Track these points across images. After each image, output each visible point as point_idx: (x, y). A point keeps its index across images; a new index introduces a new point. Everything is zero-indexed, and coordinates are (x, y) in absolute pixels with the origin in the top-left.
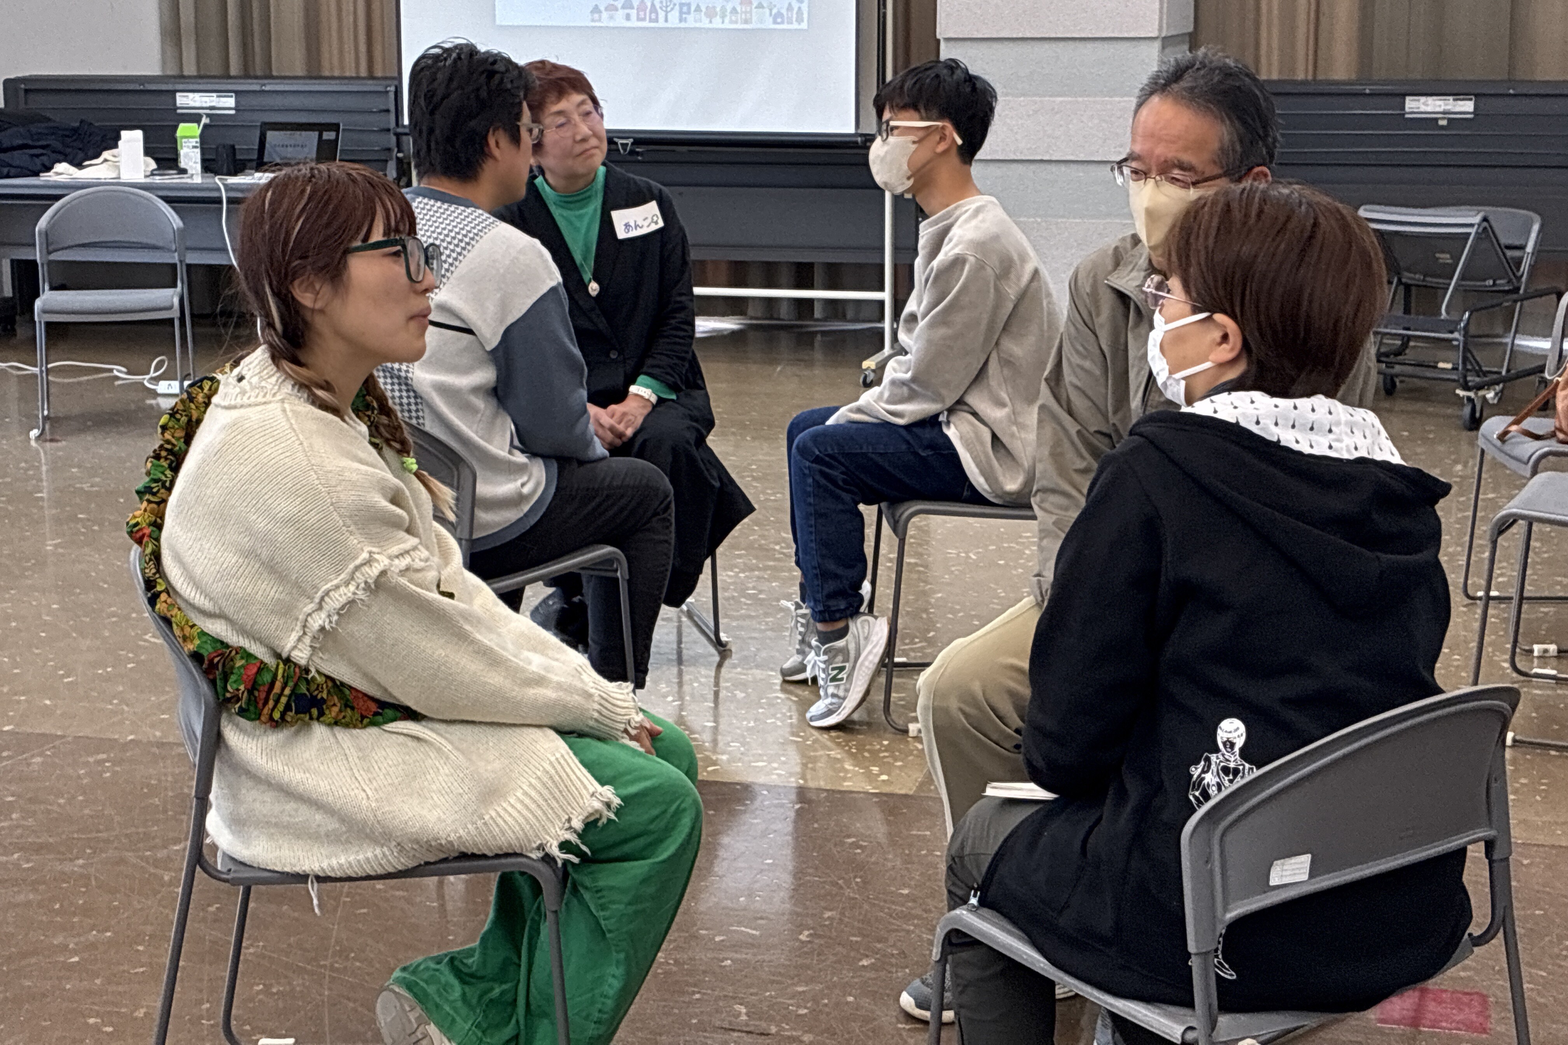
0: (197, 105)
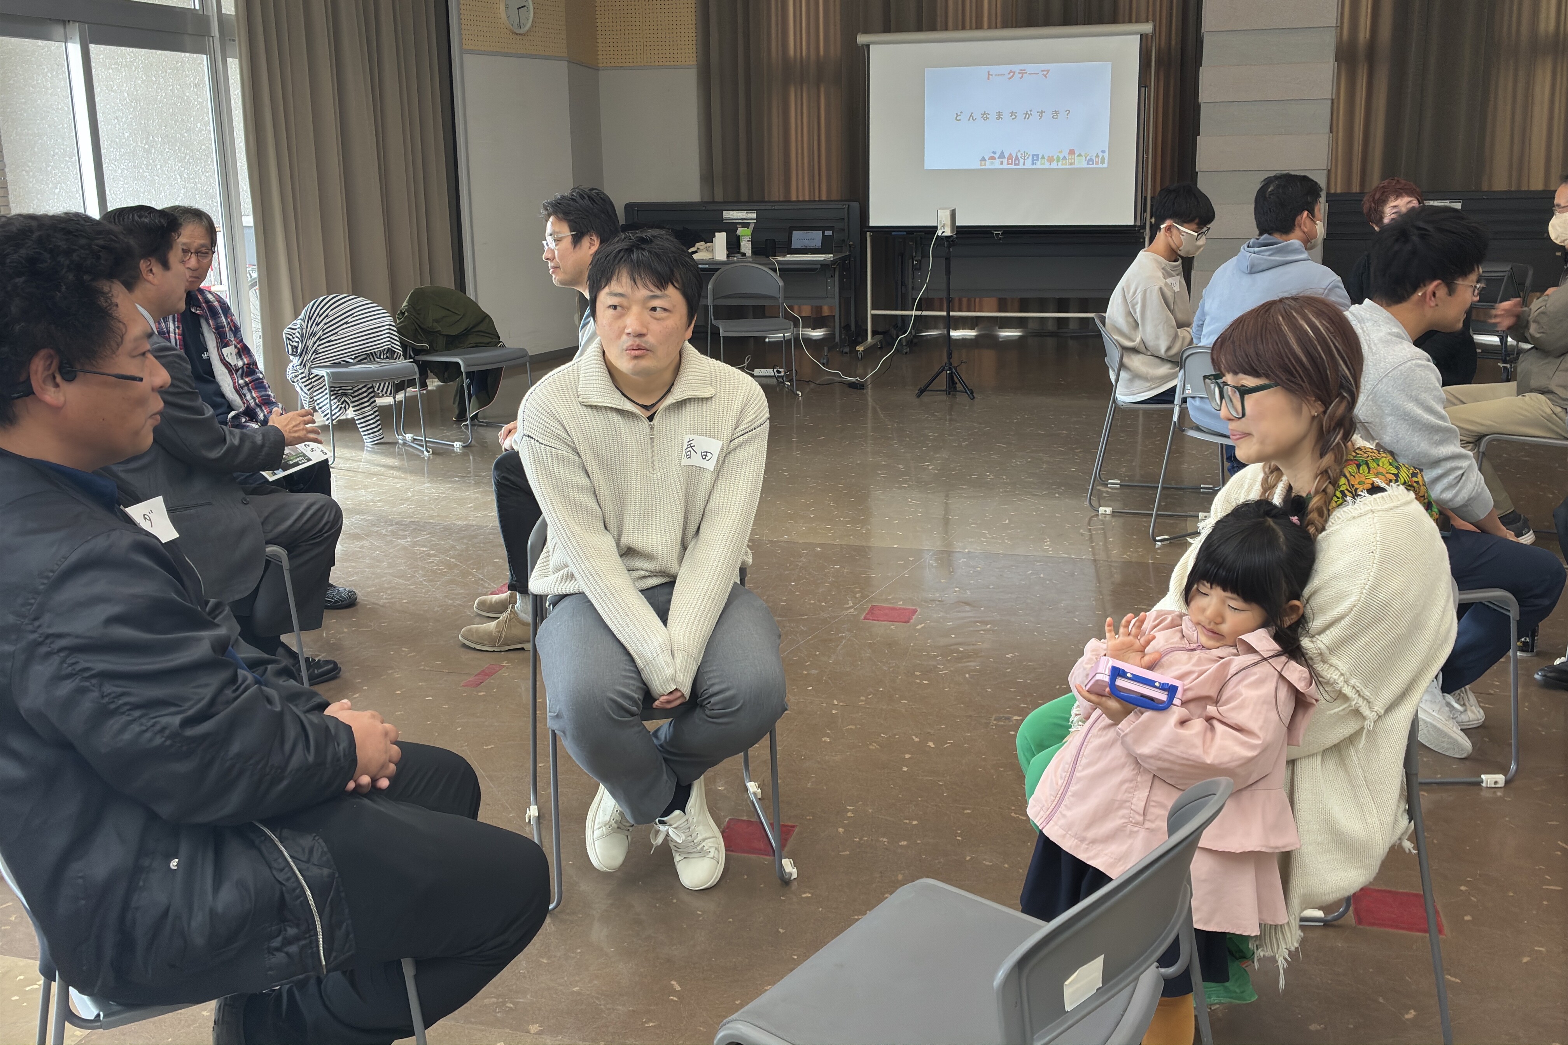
0: (735, 217)
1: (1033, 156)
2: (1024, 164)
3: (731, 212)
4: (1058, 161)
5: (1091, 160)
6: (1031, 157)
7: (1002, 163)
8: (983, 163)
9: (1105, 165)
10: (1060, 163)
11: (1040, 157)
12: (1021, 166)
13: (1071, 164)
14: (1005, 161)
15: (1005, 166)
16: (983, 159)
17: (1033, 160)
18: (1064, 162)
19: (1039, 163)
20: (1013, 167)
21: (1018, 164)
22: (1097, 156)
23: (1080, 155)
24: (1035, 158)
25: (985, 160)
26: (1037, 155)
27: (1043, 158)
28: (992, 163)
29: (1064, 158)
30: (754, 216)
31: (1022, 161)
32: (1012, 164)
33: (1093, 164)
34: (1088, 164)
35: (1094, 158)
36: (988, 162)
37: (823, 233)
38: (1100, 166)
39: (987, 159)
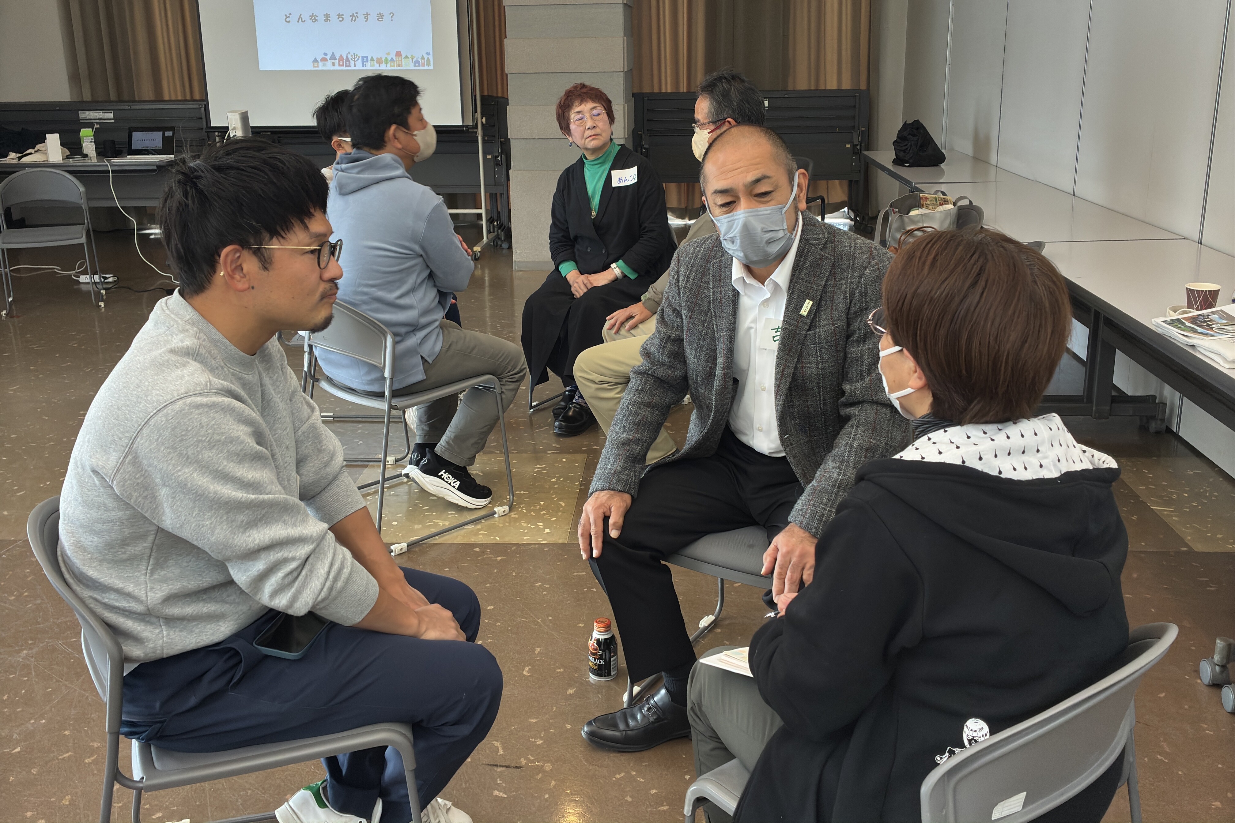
0: (92, 117)
1: (363, 57)
2: (355, 66)
3: (87, 112)
4: (386, 63)
5: (417, 62)
6: (360, 59)
7: (334, 65)
8: (316, 64)
9: (431, 67)
10: (389, 65)
11: (369, 58)
12: (352, 68)
13: (399, 66)
14: (337, 62)
15: (337, 67)
16: (315, 61)
17: (363, 62)
18: (392, 64)
19: (368, 64)
20: (344, 68)
21: (349, 66)
22: (423, 58)
23: (406, 57)
24: (365, 59)
25: (318, 62)
26: (367, 57)
27: (372, 59)
28: (324, 65)
29: (392, 60)
30: (111, 115)
31: (352, 63)
32: (343, 65)
33: (419, 66)
34: (415, 66)
35: (420, 60)
36: (321, 64)
37: (164, 134)
38: (426, 68)
39: (319, 60)
